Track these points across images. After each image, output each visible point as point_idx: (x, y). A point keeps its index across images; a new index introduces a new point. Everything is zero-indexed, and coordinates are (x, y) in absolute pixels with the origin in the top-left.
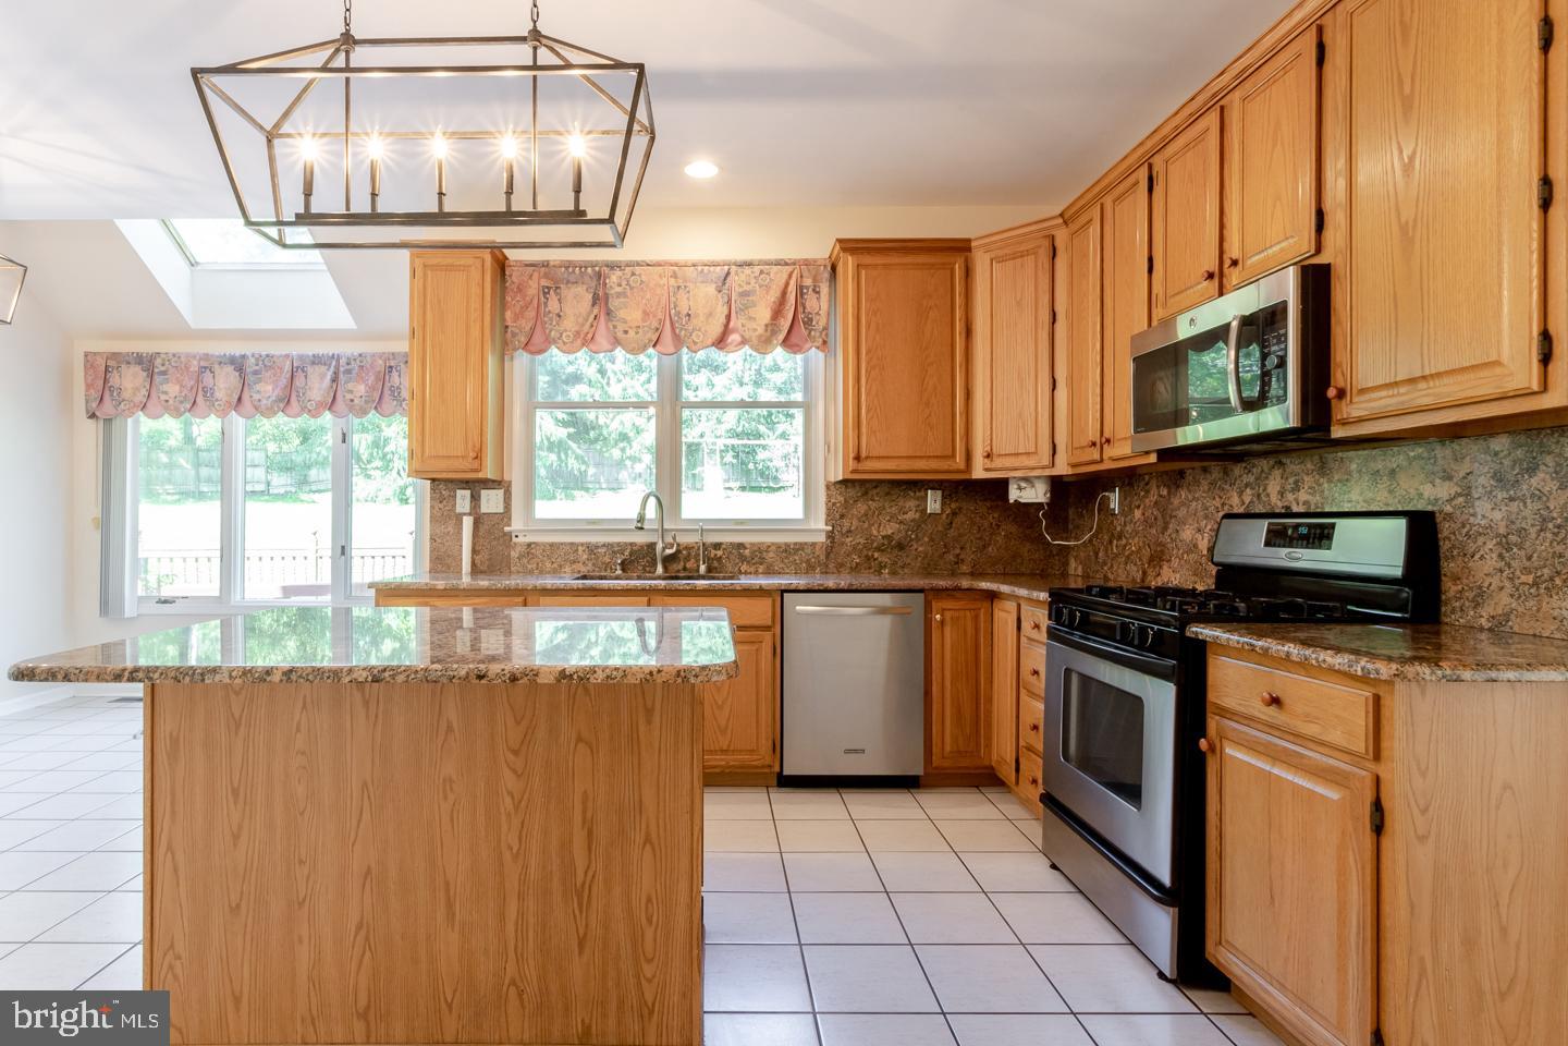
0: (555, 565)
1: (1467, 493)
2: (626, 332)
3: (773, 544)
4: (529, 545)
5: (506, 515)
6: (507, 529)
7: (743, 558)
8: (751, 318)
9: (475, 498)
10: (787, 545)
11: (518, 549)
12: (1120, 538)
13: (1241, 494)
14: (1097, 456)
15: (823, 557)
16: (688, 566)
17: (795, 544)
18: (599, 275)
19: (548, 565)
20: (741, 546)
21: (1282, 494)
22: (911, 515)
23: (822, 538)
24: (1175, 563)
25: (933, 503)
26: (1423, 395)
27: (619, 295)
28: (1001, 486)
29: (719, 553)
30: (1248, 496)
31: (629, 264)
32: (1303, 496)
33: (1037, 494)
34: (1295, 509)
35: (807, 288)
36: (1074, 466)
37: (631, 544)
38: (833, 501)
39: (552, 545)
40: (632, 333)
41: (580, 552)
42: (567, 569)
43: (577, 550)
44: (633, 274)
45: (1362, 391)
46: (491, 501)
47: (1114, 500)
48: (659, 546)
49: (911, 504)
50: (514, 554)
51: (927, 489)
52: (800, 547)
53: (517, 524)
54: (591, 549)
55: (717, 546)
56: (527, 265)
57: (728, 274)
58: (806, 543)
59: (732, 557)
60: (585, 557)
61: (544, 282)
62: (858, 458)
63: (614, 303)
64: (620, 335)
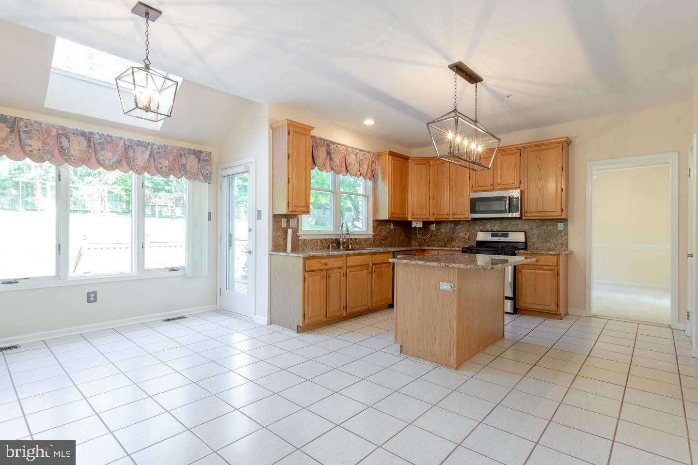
1: (532, 228)
2: (335, 167)
3: (362, 239)
4: (304, 240)
5: (298, 228)
6: (298, 234)
8: (363, 168)
9: (288, 222)
11: (301, 241)
12: (436, 235)
13: (479, 227)
14: (447, 217)
15: (372, 243)
18: (328, 145)
19: (310, 247)
20: (356, 239)
21: (491, 227)
22: (388, 230)
23: (371, 237)
24: (457, 241)
25: (392, 226)
26: (542, 214)
27: (333, 153)
28: (410, 222)
29: (353, 242)
30: (481, 227)
31: (335, 143)
32: (496, 228)
33: (420, 225)
34: (494, 230)
36: (435, 219)
38: (374, 226)
39: (310, 240)
40: (337, 167)
42: (315, 248)
44: (336, 147)
45: (530, 212)
46: (293, 223)
47: (433, 227)
48: (341, 240)
49: (388, 227)
50: (300, 243)
51: (392, 223)
54: (321, 240)
57: (358, 152)
58: (369, 238)
60: (320, 244)
61: (314, 144)
62: (391, 214)
63: (333, 156)
64: (333, 167)
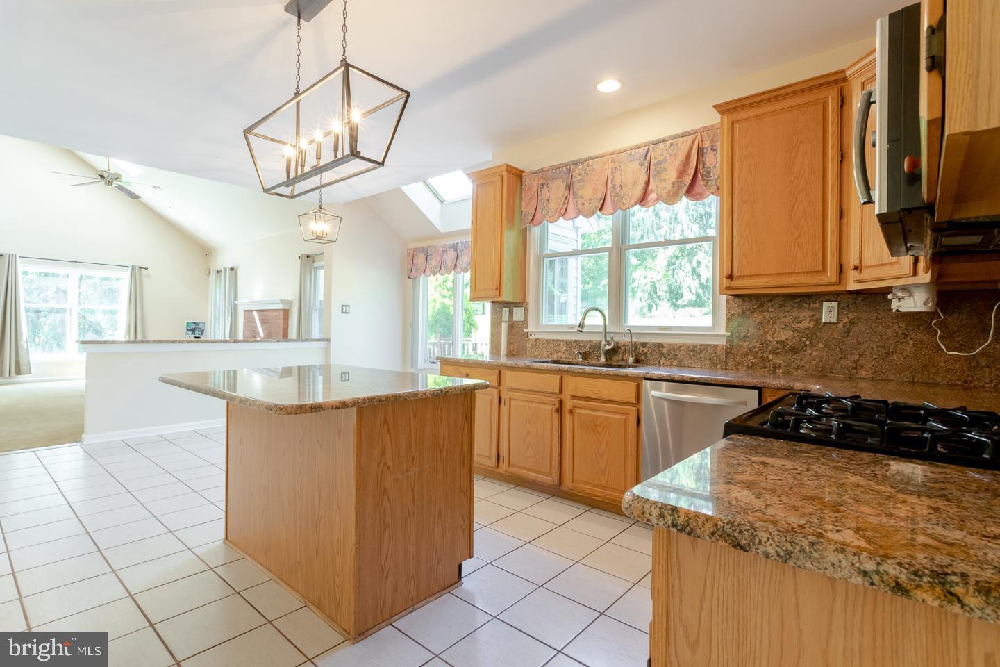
0: (549, 353)
2: (583, 204)
3: (684, 345)
4: (536, 340)
5: (525, 322)
6: (526, 330)
7: (662, 355)
8: (663, 180)
9: (511, 312)
10: (694, 345)
11: (531, 342)
15: (723, 357)
16: (624, 358)
17: (701, 345)
18: (569, 170)
19: (545, 353)
20: (660, 345)
22: (805, 324)
23: (723, 341)
25: (829, 313)
27: (579, 181)
29: (645, 350)
31: (587, 160)
35: (707, 148)
37: (590, 341)
38: (732, 312)
39: (547, 341)
40: (587, 204)
41: (562, 346)
42: (554, 356)
43: (560, 344)
44: (588, 165)
46: (518, 314)
48: (604, 343)
49: (806, 314)
50: (529, 345)
51: (822, 301)
52: (704, 348)
53: (531, 328)
55: (644, 345)
56: (533, 174)
57: (648, 151)
58: (709, 345)
59: (654, 353)
60: (564, 349)
61: (541, 182)
62: (731, 278)
63: (577, 187)
64: (580, 206)
